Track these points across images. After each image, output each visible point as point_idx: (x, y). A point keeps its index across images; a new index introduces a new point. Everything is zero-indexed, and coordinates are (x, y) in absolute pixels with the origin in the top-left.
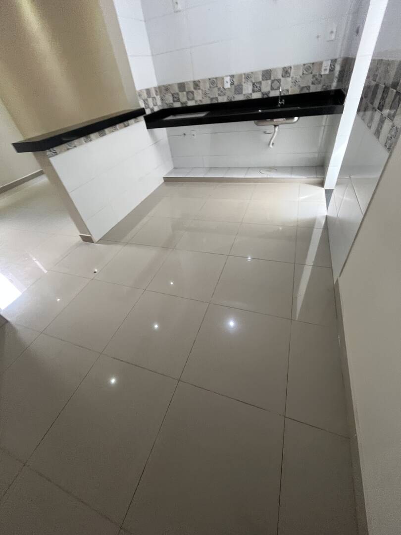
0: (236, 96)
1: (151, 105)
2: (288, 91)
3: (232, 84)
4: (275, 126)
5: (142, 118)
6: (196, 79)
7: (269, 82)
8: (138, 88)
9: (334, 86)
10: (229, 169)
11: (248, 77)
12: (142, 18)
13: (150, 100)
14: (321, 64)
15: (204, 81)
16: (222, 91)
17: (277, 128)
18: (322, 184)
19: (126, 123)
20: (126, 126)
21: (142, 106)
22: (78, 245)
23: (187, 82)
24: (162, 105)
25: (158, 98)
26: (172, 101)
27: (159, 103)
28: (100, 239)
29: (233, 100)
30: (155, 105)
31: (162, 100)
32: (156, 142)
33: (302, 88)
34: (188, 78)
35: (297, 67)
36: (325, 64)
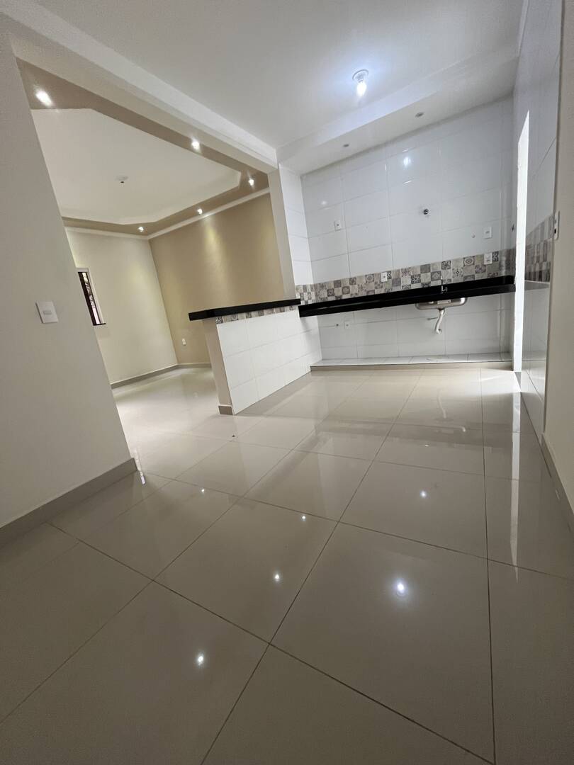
0: (393, 288)
1: (306, 299)
2: (450, 280)
3: (389, 278)
4: (440, 310)
5: (296, 307)
6: (353, 276)
7: (429, 274)
8: (296, 284)
9: (503, 273)
10: (388, 358)
11: (405, 271)
12: (306, 236)
13: (306, 294)
14: (482, 256)
15: (360, 277)
16: (380, 285)
17: (442, 312)
18: (511, 368)
19: (282, 308)
20: (281, 312)
21: (298, 297)
22: (215, 417)
23: (343, 280)
24: (317, 299)
25: (313, 294)
26: (326, 296)
27: (314, 298)
28: (240, 412)
29: (391, 291)
30: (310, 299)
31: (316, 295)
32: (307, 330)
33: (466, 277)
34: (344, 276)
35: (457, 261)
36: (486, 256)
